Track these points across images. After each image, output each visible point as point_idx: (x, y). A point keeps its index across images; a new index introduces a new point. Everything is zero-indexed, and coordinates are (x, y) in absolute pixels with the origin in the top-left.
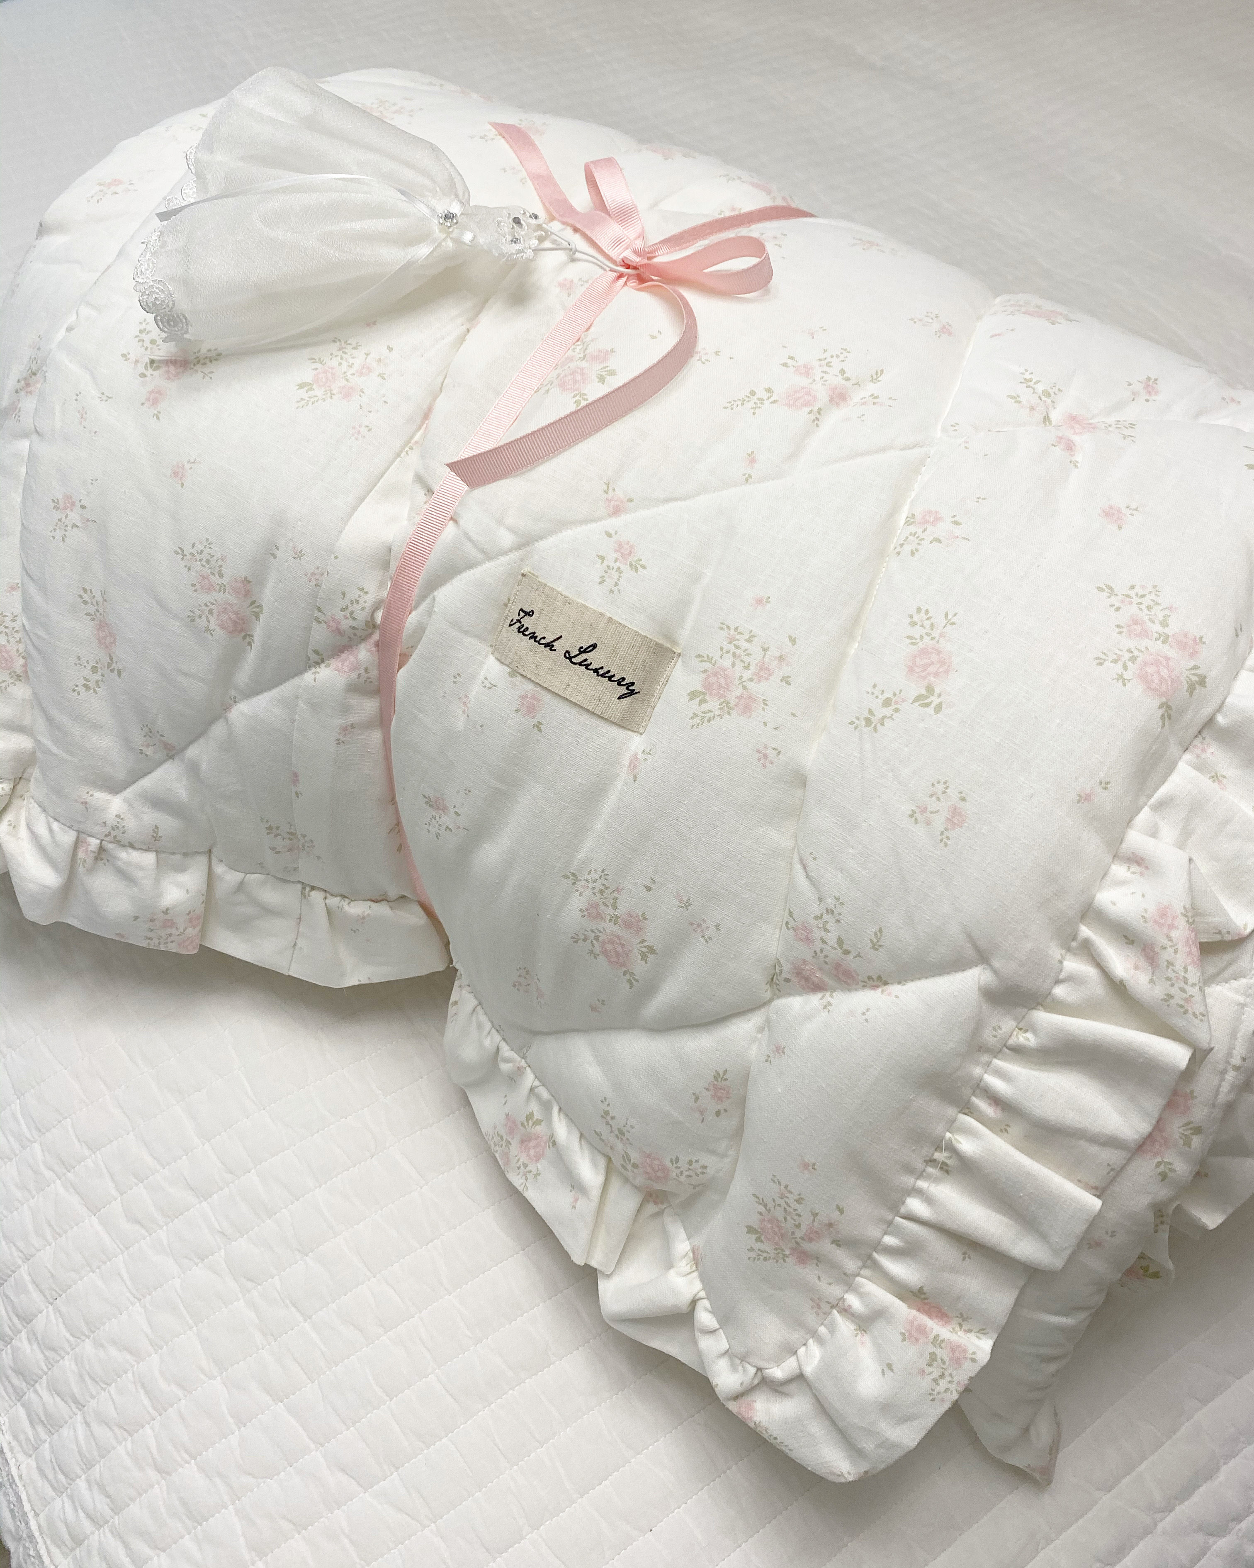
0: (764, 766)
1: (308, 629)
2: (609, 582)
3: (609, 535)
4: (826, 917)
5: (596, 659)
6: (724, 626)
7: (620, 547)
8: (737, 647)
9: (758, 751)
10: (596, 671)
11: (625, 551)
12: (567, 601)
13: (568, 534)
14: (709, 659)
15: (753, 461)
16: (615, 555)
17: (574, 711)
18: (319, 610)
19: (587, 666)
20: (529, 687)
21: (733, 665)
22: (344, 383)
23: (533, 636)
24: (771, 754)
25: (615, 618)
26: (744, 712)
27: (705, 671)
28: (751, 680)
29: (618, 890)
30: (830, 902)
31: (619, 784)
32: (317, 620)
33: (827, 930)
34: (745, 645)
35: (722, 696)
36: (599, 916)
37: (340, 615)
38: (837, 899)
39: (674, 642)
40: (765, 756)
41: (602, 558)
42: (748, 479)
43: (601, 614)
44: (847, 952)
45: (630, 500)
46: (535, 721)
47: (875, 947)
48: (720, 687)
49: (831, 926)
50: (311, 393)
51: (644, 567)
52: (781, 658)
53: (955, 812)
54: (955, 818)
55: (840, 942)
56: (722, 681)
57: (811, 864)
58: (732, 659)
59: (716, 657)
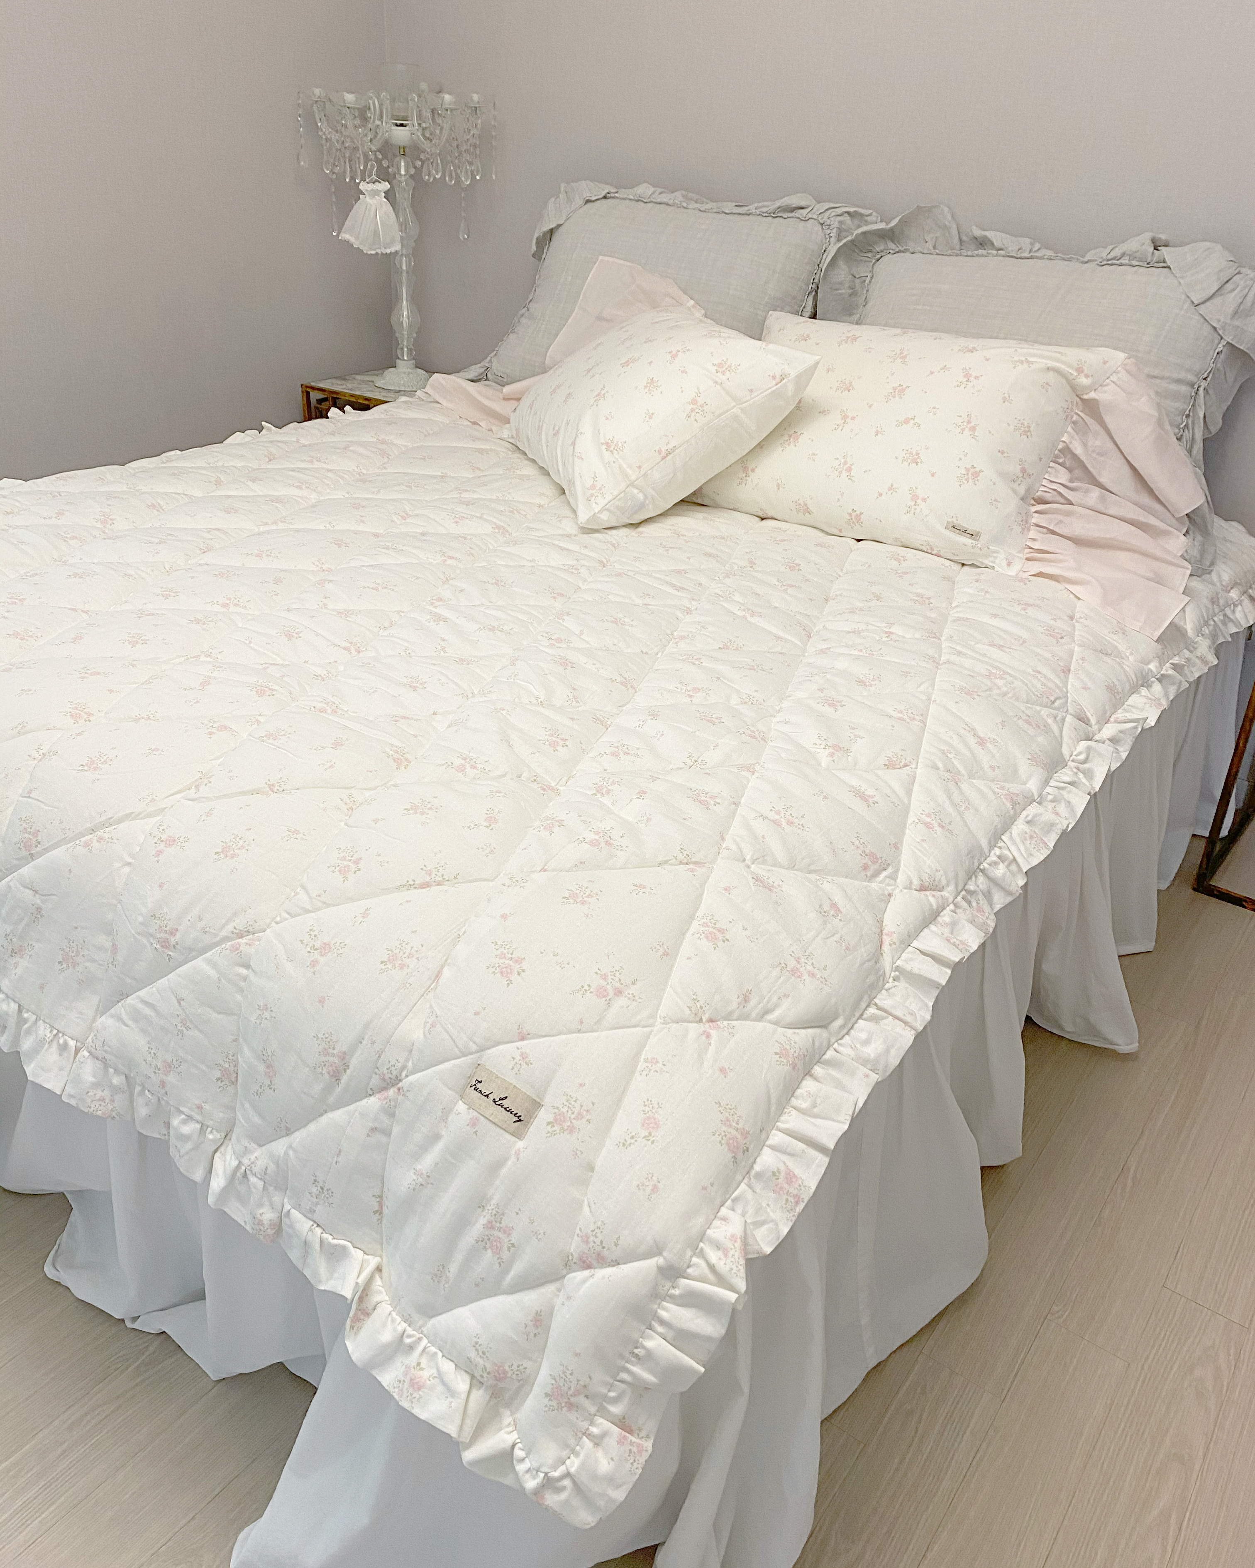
0: (575, 1158)
1: (370, 1077)
2: (516, 1070)
3: (518, 1049)
4: (597, 1231)
5: (505, 1103)
6: (565, 1094)
7: (522, 1054)
8: (570, 1104)
9: (574, 1151)
10: (505, 1108)
11: (524, 1056)
12: (497, 1077)
13: (500, 1047)
14: (557, 1108)
15: (582, 1022)
16: (519, 1058)
17: (493, 1126)
18: (377, 1068)
19: (502, 1106)
20: (475, 1114)
21: (567, 1111)
22: (400, 962)
23: (480, 1092)
24: (579, 1153)
25: (517, 1086)
26: (570, 1133)
27: (555, 1113)
28: (574, 1119)
29: (503, 1214)
30: (599, 1224)
31: (510, 1163)
32: (376, 1074)
33: (596, 1237)
34: (573, 1103)
35: (561, 1125)
36: (492, 1228)
37: (385, 1071)
38: (602, 1222)
39: (541, 1099)
40: (576, 1154)
41: (514, 1058)
42: (579, 1031)
43: (511, 1084)
44: (604, 1248)
45: (529, 1034)
46: (475, 1130)
47: (616, 1245)
48: (561, 1120)
49: (599, 1235)
50: (386, 966)
51: (531, 1064)
52: (588, 1111)
53: (655, 1186)
54: (655, 1189)
55: (602, 1242)
56: (562, 1118)
57: (593, 1206)
58: (567, 1109)
59: (561, 1107)
